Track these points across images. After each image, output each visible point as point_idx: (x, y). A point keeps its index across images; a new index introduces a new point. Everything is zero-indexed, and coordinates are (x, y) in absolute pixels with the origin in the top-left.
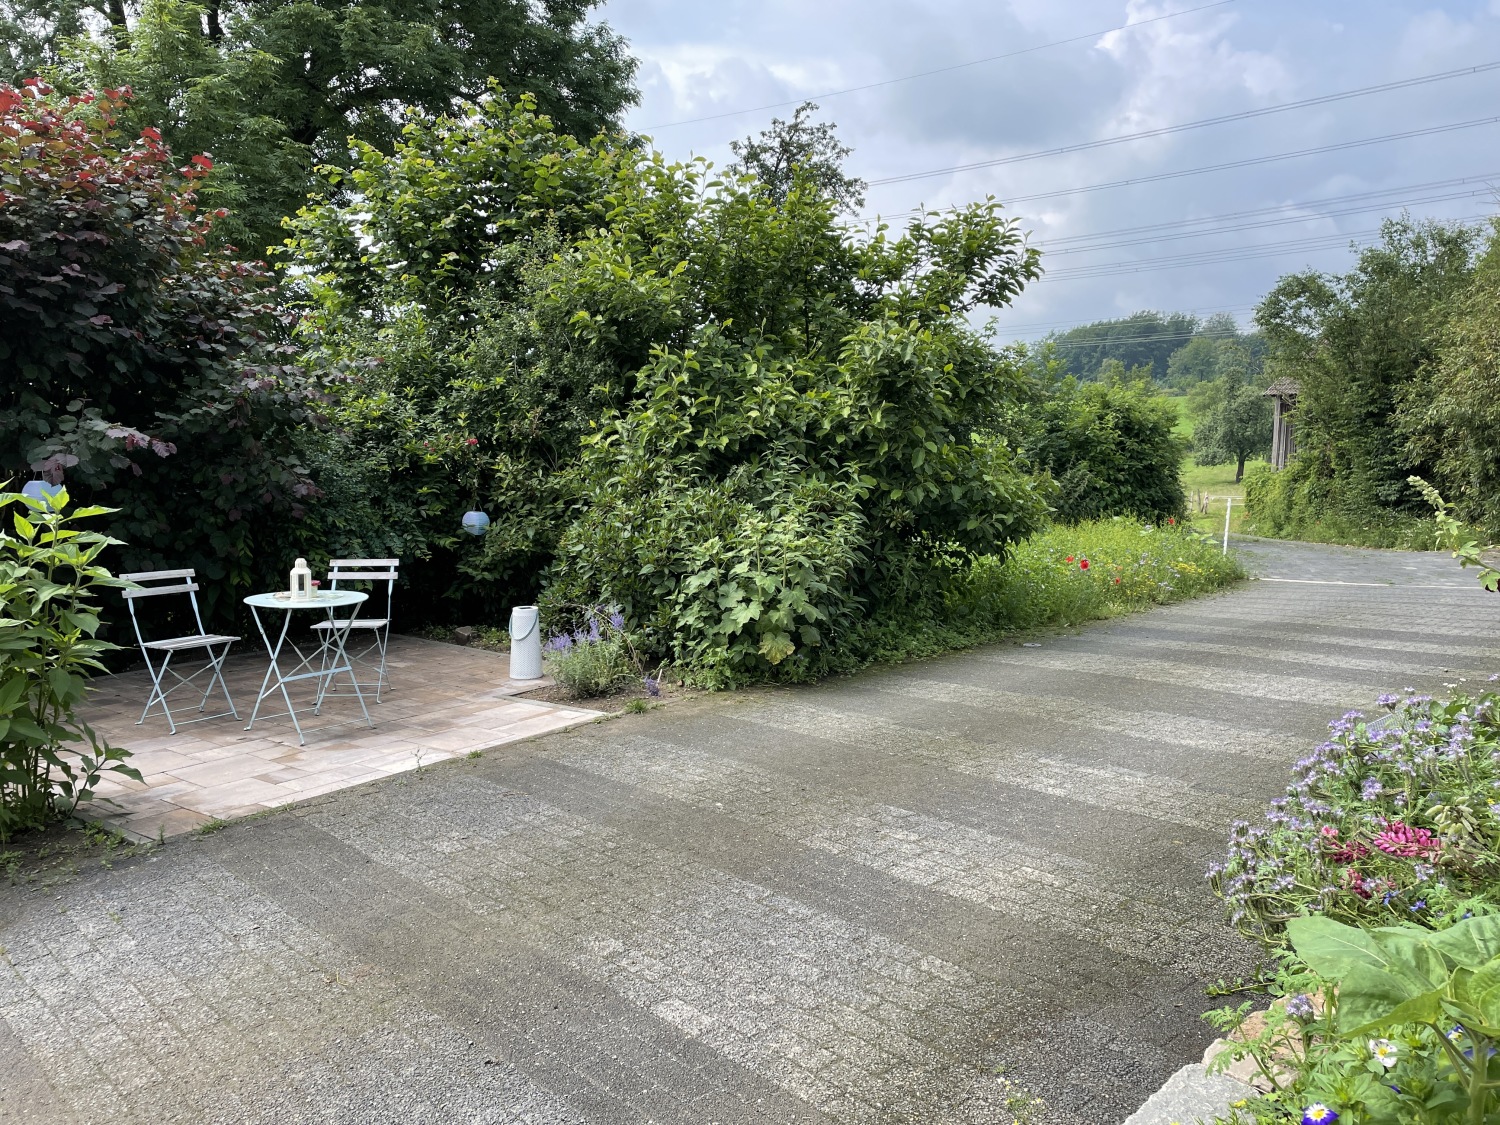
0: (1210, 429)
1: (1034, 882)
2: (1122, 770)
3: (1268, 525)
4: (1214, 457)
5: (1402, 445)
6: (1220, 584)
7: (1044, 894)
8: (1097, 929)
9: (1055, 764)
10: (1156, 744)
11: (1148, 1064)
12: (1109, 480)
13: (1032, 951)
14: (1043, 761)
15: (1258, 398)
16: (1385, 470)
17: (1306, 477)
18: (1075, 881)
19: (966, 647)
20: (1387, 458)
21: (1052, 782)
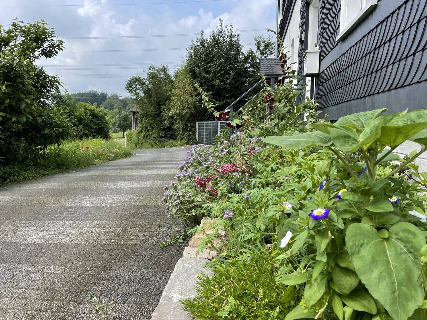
0: (115, 123)
1: (88, 231)
2: (111, 196)
3: (133, 146)
4: (116, 131)
5: (164, 122)
6: (126, 156)
7: (93, 234)
8: (116, 239)
9: (88, 198)
10: (120, 188)
11: (148, 276)
12: (89, 131)
13: (92, 253)
14: (84, 198)
15: (126, 114)
16: (161, 128)
17: (142, 132)
18: (104, 228)
19: (47, 174)
20: (161, 125)
21: (88, 203)
